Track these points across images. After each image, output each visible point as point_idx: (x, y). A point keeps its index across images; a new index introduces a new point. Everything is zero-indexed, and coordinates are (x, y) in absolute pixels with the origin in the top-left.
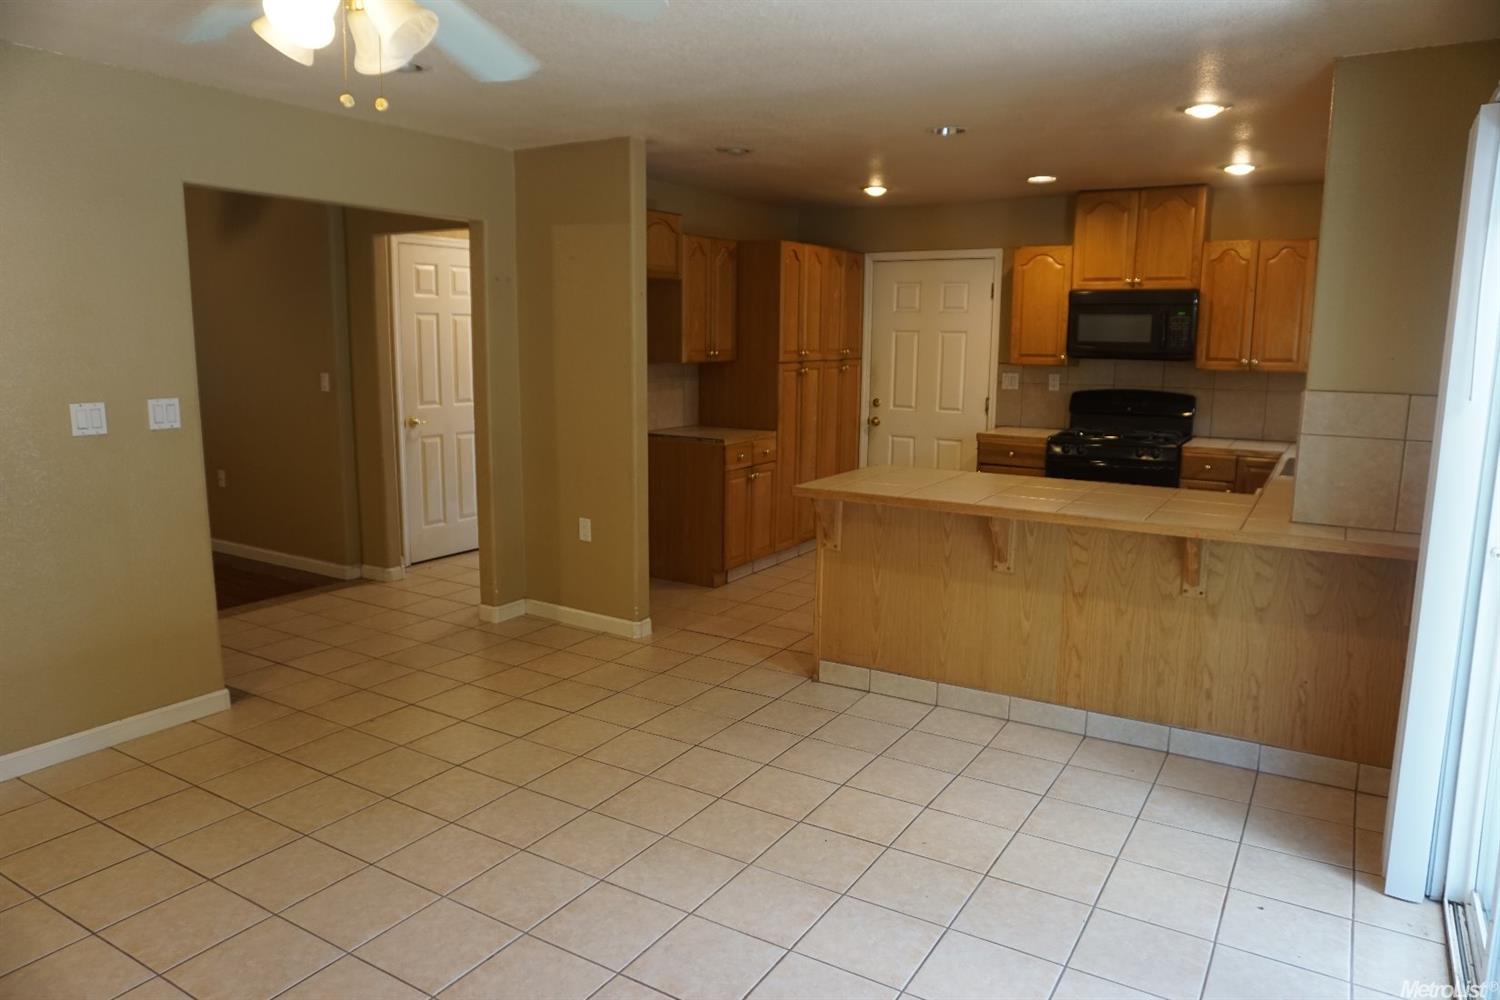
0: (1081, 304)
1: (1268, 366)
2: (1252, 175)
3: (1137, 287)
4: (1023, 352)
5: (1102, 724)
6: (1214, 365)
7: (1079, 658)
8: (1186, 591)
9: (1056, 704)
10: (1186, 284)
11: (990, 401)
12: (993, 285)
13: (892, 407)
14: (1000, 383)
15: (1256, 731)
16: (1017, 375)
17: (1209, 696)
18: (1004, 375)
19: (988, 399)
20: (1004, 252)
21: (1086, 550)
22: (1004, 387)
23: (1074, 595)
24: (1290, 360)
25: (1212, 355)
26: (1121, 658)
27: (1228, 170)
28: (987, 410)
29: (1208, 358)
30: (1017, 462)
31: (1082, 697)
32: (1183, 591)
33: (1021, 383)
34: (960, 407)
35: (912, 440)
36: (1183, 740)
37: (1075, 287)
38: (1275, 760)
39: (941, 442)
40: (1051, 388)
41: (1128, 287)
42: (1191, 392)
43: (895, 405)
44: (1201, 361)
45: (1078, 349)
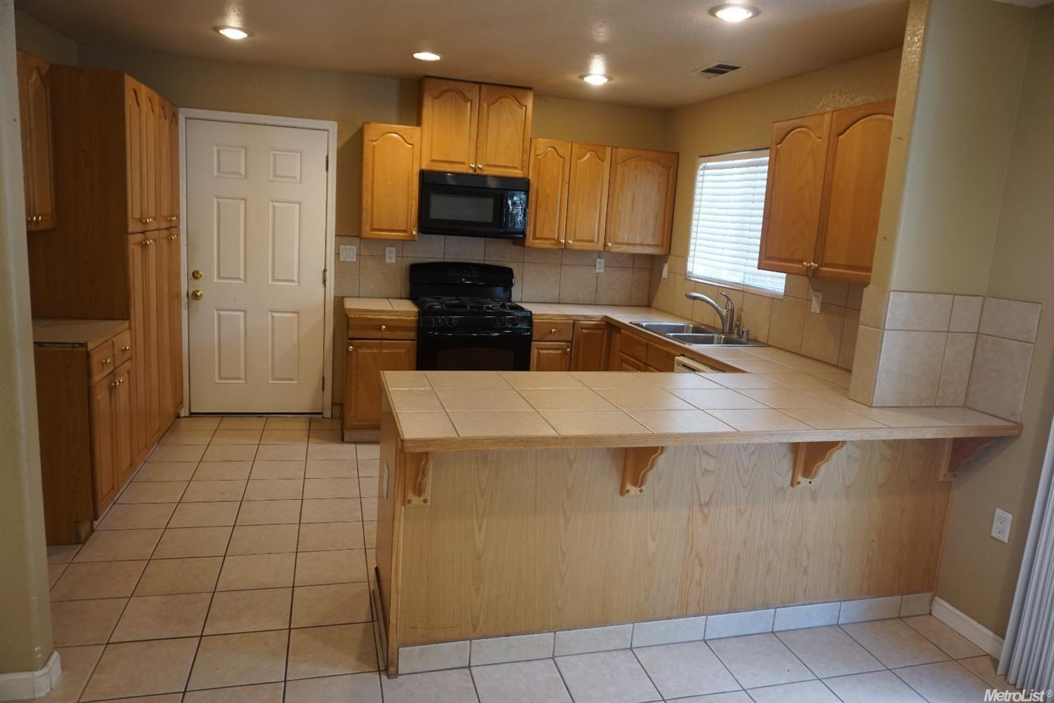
0: (431, 183)
1: (578, 246)
2: (605, 87)
3: (478, 172)
4: (374, 227)
5: (721, 624)
6: (538, 244)
7: (701, 565)
8: (799, 483)
9: (681, 617)
10: (518, 173)
11: (328, 274)
12: (327, 157)
13: (215, 280)
14: (337, 254)
15: (837, 591)
16: (355, 247)
17: (806, 572)
18: (342, 247)
19: (325, 271)
20: (339, 124)
21: (714, 457)
22: (341, 259)
23: (701, 505)
24: (593, 241)
25: (537, 236)
26: (738, 557)
27: (587, 79)
28: (324, 282)
29: (535, 238)
30: (387, 335)
31: (701, 604)
32: (793, 483)
33: (359, 255)
34: (295, 279)
35: (242, 314)
36: (789, 618)
37: (424, 167)
38: (851, 611)
39: (275, 314)
40: (388, 261)
41: (471, 171)
42: (508, 265)
43: (219, 277)
44: (530, 241)
45: (428, 225)
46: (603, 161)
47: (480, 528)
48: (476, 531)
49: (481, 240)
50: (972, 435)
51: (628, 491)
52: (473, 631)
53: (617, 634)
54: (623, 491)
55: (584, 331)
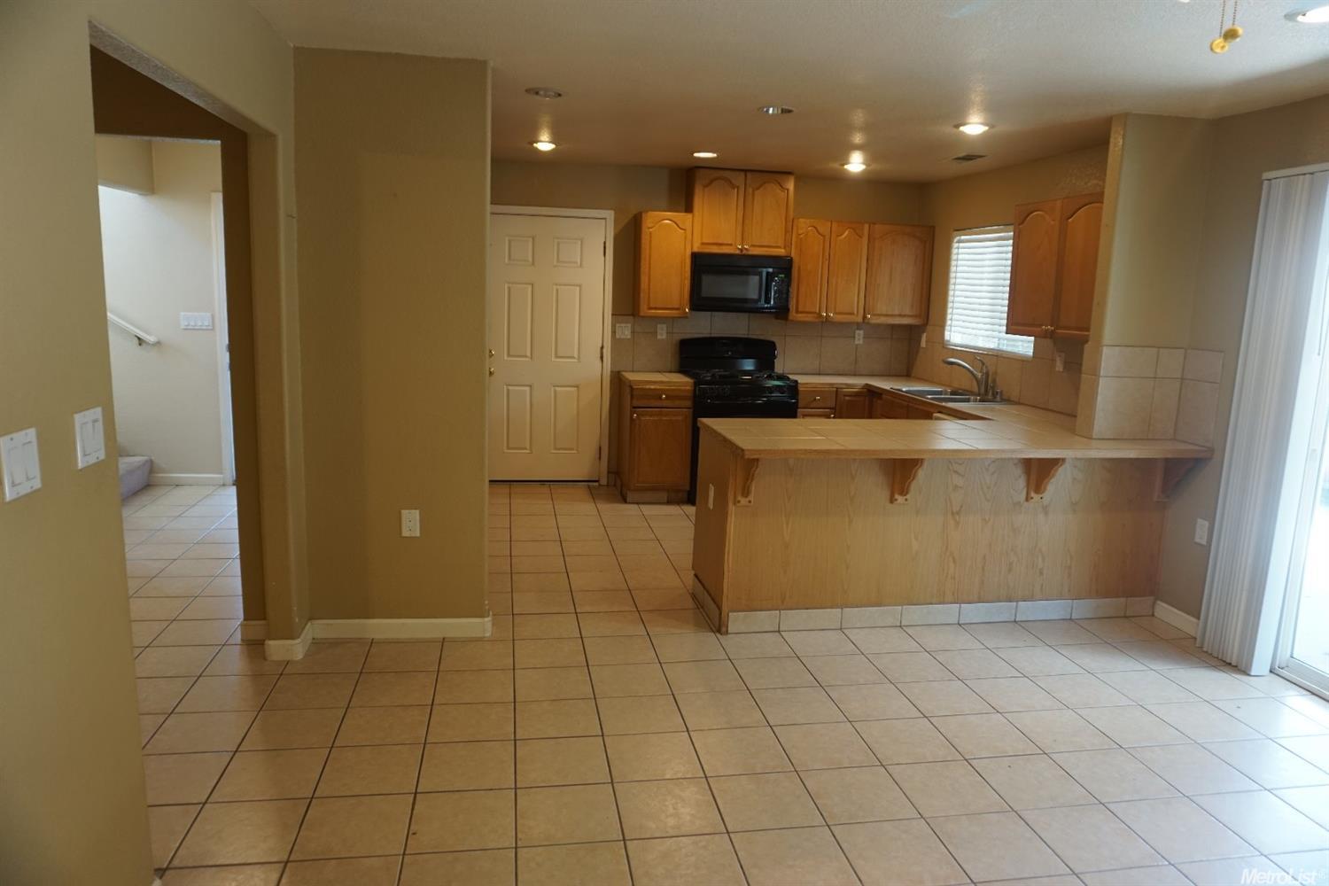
0: (703, 265)
1: (839, 318)
2: (864, 172)
3: (744, 252)
4: (652, 305)
5: (972, 612)
6: (801, 317)
7: (954, 561)
8: (1032, 498)
9: (940, 603)
10: (781, 252)
11: (605, 350)
12: (605, 243)
13: (506, 358)
14: (614, 332)
15: (1069, 591)
16: (629, 325)
17: (1041, 573)
18: (618, 325)
19: (602, 348)
20: (615, 213)
21: (963, 476)
22: (618, 337)
23: (953, 513)
24: (852, 314)
25: (800, 309)
26: (984, 557)
27: (846, 167)
28: (602, 358)
29: (797, 312)
30: (665, 403)
31: (956, 594)
32: (1028, 498)
33: (633, 332)
34: (576, 356)
35: (527, 389)
36: (1028, 610)
37: (696, 250)
38: (1083, 608)
39: (557, 389)
40: (659, 337)
41: (738, 252)
42: (773, 339)
43: (509, 355)
44: (793, 315)
45: (699, 302)
46: (861, 237)
47: (787, 524)
48: (785, 526)
49: (746, 315)
50: (1169, 456)
51: (896, 500)
52: (783, 603)
53: (889, 614)
54: (892, 500)
55: (847, 398)
